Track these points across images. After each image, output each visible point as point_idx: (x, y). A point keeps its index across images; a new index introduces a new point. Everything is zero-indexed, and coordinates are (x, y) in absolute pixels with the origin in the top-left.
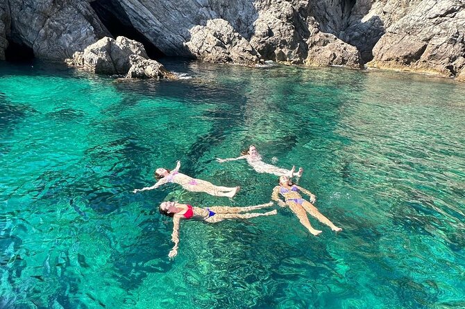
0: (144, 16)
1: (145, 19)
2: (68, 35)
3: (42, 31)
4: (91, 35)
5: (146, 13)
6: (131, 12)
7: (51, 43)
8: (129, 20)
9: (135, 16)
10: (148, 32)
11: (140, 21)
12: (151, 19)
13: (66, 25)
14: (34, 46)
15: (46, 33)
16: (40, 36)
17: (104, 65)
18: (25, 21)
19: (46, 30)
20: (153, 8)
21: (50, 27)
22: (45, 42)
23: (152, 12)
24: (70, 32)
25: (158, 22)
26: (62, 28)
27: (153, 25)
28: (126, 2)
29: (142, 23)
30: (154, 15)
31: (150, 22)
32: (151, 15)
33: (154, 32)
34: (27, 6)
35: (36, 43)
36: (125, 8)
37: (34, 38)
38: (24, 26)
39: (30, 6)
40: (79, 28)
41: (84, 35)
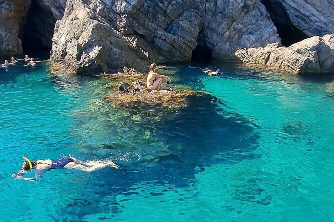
0: (307, 14)
1: (308, 17)
2: (250, 36)
3: (227, 34)
4: (274, 34)
5: (309, 10)
6: (293, 11)
7: (232, 44)
8: (289, 19)
9: (297, 14)
10: (308, 29)
11: (301, 18)
12: (313, 15)
13: (249, 27)
14: (217, 47)
15: (230, 35)
16: (224, 38)
17: (309, 66)
18: (214, 25)
19: (230, 33)
20: (318, 4)
21: (234, 29)
22: (228, 44)
23: (316, 9)
24: (250, 33)
25: (322, 19)
26: (245, 30)
27: (316, 21)
28: (288, 2)
29: (304, 20)
30: (318, 11)
31: (313, 18)
32: (315, 12)
33: (316, 29)
34: (219, 12)
35: (219, 44)
36: (287, 7)
37: (219, 40)
38: (212, 30)
39: (221, 13)
40: (261, 29)
41: (267, 35)
